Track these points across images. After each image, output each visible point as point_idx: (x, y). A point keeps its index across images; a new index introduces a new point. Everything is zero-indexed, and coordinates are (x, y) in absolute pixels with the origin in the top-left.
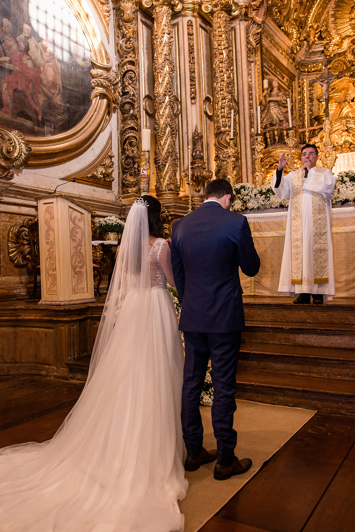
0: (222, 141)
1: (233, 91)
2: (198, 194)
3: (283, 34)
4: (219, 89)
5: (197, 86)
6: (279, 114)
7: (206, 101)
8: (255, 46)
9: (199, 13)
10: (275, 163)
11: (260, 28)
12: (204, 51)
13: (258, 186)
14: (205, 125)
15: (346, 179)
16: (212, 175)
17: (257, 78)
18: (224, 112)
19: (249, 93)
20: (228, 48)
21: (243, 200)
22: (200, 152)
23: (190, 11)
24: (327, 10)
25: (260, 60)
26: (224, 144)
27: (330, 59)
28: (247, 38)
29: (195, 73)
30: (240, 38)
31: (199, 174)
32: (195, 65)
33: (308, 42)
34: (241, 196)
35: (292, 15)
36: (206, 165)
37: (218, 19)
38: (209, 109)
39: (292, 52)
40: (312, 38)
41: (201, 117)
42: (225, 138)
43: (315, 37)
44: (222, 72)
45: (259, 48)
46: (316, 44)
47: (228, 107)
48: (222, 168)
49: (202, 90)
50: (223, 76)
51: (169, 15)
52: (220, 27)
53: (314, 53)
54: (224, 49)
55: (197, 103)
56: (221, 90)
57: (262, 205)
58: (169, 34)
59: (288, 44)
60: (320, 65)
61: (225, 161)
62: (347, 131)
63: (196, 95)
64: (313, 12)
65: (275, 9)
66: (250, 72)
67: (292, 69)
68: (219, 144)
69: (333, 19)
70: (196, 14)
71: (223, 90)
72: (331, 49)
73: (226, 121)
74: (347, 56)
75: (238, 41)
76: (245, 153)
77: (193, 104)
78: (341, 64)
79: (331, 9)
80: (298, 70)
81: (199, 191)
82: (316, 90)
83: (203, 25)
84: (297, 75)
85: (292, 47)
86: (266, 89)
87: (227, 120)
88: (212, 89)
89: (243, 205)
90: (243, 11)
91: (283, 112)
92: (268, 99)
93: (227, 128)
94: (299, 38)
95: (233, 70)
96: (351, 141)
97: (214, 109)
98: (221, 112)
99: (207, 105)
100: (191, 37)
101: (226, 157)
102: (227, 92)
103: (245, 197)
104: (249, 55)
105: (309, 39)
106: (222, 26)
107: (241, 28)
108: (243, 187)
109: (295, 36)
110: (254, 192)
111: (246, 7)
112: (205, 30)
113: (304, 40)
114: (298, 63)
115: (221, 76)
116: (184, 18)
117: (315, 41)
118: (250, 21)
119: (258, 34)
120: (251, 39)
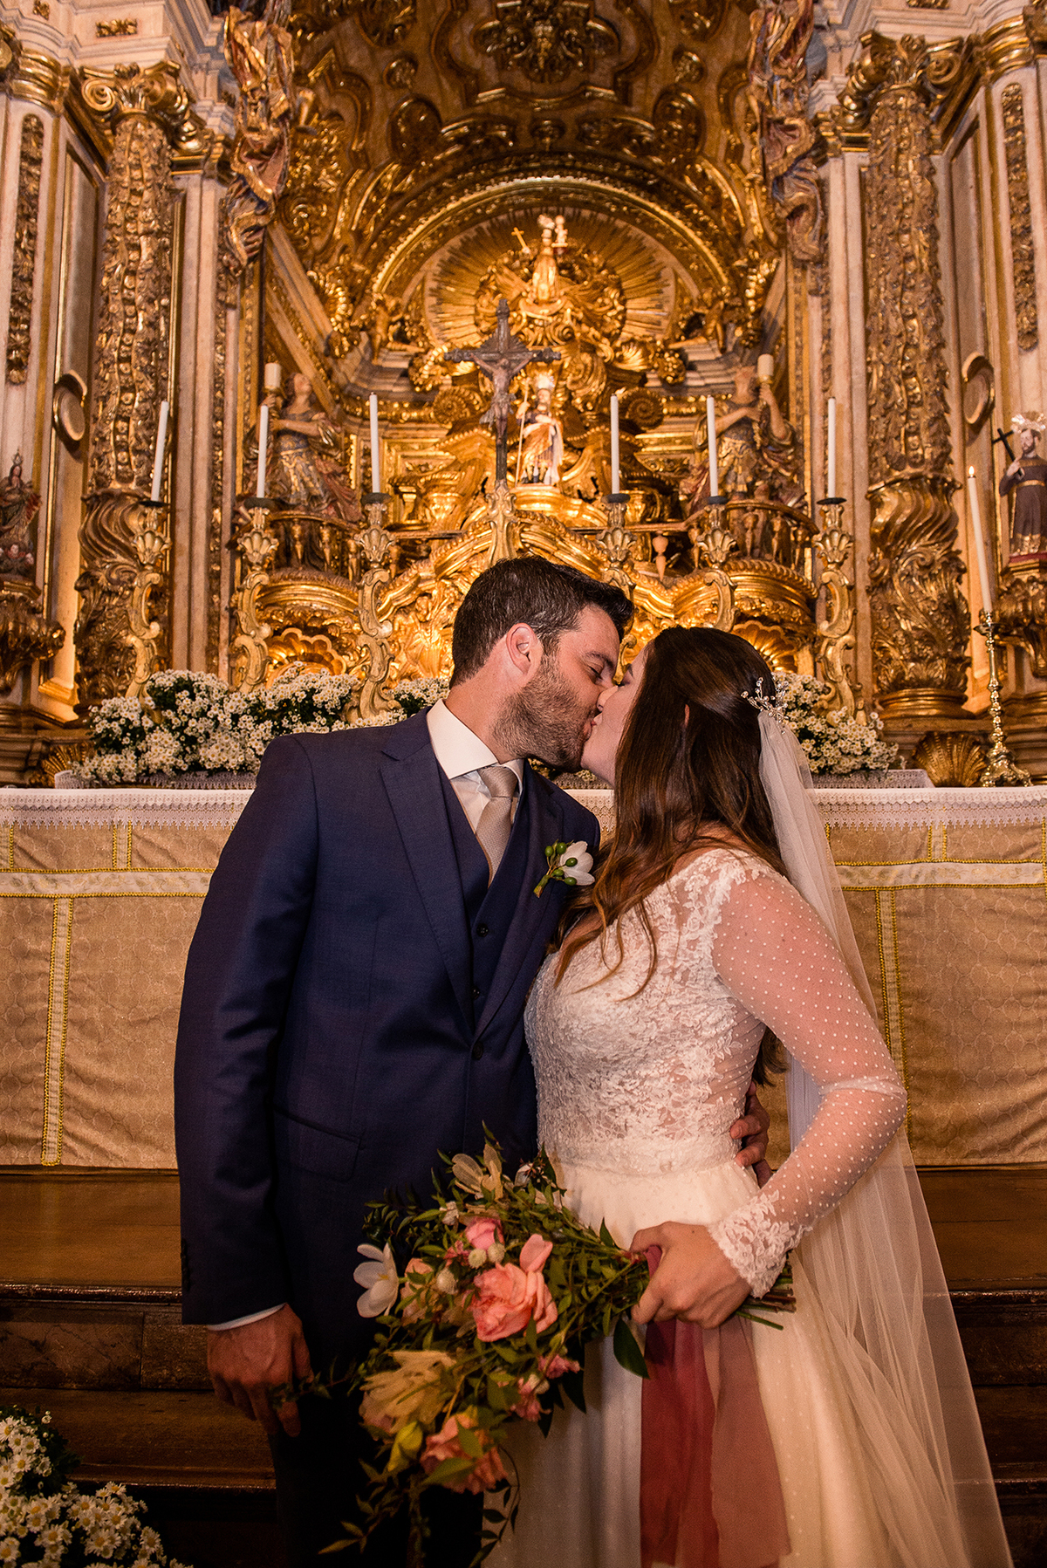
0: (109, 526)
1: (164, 374)
3: (311, 290)
4: (115, 354)
5: (36, 329)
6: (310, 475)
7: (62, 389)
8: (244, 263)
9: (68, 107)
10: (288, 627)
11: (264, 214)
13: (245, 689)
14: (52, 466)
16: (61, 638)
17: (242, 358)
19: (215, 398)
20: (159, 234)
21: (182, 734)
22: (23, 550)
23: (39, 87)
24: (420, 275)
25: (256, 308)
26: (116, 536)
27: (423, 395)
28: (221, 233)
29: (31, 285)
30: (200, 228)
31: (11, 627)
32: (36, 260)
33: (371, 337)
34: (177, 715)
36: (44, 600)
37: (132, 139)
38: (72, 417)
39: (329, 351)
40: (380, 330)
41: (40, 434)
42: (122, 517)
43: (387, 331)
44: (132, 302)
45: (257, 272)
46: (391, 350)
47: (144, 418)
48: (101, 618)
49: (51, 349)
50: (131, 317)
52: (139, 166)
53: (382, 371)
54: (147, 233)
55: (28, 385)
56: (120, 360)
59: (321, 328)
60: (396, 405)
61: (117, 594)
63: (27, 355)
65: (300, 210)
66: (223, 335)
68: (97, 533)
69: (434, 300)
70: (57, 104)
71: (128, 360)
72: (426, 371)
73: (129, 463)
75: (191, 234)
76: (186, 581)
77: (14, 384)
78: (459, 405)
79: (429, 276)
80: (338, 406)
83: (80, 152)
85: (329, 337)
86: (271, 392)
87: (133, 458)
88: (88, 353)
89: (182, 754)
90: (215, 151)
91: (321, 473)
92: (277, 424)
94: (350, 319)
95: (167, 308)
97: (88, 416)
98: (116, 431)
99: (65, 401)
100: (33, 170)
101: (118, 582)
102: (141, 370)
103: (192, 723)
104: (222, 285)
105: (372, 331)
106: (144, 164)
107: (204, 198)
108: (185, 685)
109: (341, 308)
110: (230, 707)
111: (227, 144)
112: (86, 171)
113: (362, 330)
114: (340, 389)
115: (126, 316)
116: (14, 104)
117: (388, 341)
118: (236, 186)
119: (257, 229)
120: (234, 237)
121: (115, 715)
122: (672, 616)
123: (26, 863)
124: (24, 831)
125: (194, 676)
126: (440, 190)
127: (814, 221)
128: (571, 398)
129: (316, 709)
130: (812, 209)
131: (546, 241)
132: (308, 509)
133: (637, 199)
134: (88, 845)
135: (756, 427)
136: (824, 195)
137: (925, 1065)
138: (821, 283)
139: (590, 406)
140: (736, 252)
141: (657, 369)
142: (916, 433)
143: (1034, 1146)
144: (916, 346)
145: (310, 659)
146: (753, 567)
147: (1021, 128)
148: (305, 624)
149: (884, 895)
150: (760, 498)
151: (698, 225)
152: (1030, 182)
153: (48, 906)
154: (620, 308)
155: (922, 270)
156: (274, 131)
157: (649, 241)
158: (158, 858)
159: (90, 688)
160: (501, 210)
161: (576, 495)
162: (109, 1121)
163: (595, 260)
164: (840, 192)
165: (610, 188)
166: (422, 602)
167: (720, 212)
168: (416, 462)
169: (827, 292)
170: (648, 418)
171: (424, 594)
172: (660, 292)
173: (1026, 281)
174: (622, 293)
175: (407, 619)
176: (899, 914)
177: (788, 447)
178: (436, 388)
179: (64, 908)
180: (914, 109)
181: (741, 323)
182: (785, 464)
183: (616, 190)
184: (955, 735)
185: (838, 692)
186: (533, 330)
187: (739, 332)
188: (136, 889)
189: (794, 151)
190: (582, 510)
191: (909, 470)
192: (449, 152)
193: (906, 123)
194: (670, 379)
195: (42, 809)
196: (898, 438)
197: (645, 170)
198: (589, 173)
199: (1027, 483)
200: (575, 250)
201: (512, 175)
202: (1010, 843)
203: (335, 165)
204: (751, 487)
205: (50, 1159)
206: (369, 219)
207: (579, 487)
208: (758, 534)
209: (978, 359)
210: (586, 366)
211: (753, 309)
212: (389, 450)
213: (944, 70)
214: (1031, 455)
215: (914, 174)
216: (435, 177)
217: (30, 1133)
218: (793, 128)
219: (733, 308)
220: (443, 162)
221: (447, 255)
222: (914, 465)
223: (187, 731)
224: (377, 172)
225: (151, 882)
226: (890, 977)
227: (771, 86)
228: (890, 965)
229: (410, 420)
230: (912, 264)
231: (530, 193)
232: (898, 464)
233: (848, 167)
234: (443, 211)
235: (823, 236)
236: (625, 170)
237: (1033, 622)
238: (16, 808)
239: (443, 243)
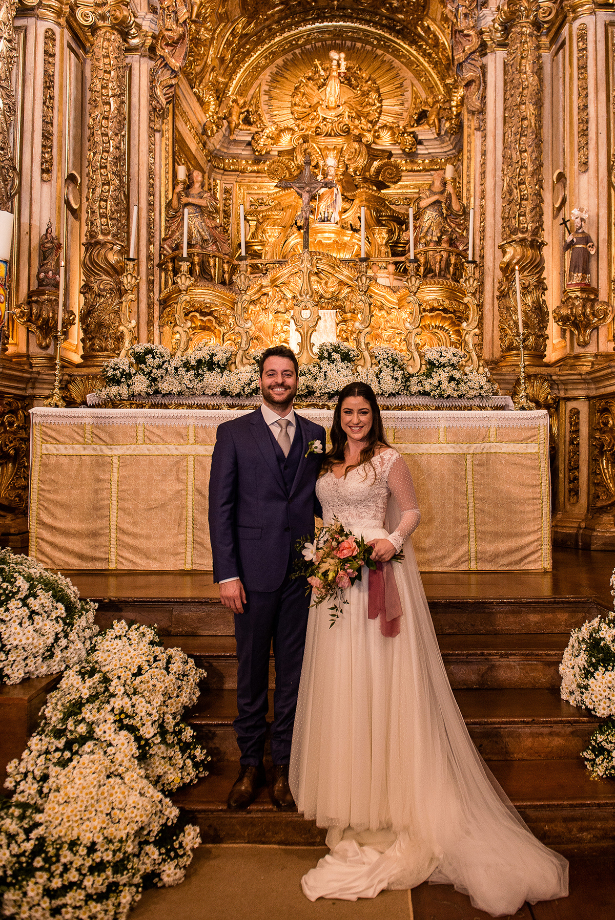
0: (98, 259)
2: (44, 352)
3: (195, 99)
4: (98, 164)
5: (55, 151)
6: (202, 228)
7: (69, 181)
8: (164, 106)
9: (67, 21)
10: (192, 311)
11: (175, 77)
12: (72, 91)
14: (65, 224)
15: (335, 356)
16: (74, 319)
18: (106, 208)
19: (149, 183)
20: (119, 96)
21: (150, 376)
22: (54, 273)
23: (53, 12)
24: (258, 82)
25: (171, 131)
27: (260, 157)
28: (151, 88)
29: (52, 126)
31: (51, 315)
32: (54, 111)
33: (229, 123)
34: (146, 367)
35: (208, 74)
37: (104, 41)
38: (74, 197)
39: (204, 132)
40: (234, 118)
41: (59, 208)
42: (105, 255)
43: (239, 118)
44: (107, 135)
45: (171, 111)
46: (241, 130)
47: (114, 200)
48: (95, 309)
49: (63, 160)
50: (107, 143)
51: (13, 8)
52: (108, 57)
53: (236, 142)
54: (113, 96)
55: (52, 182)
56: (101, 167)
57: (189, 388)
58: (10, 41)
59: (200, 119)
60: (244, 162)
62: (317, 274)
63: (52, 165)
64: (237, 79)
66: (153, 147)
67: (201, 158)
68: (91, 263)
69: (267, 98)
70: (62, 21)
71: (106, 167)
72: (262, 142)
73: (107, 225)
74: (296, 157)
75: (135, 90)
77: (45, 181)
78: (282, 168)
79: (264, 83)
80: (210, 164)
81: (47, 347)
82: (234, 200)
83: (74, 45)
84: (207, 171)
85: (205, 125)
86: (181, 181)
87: (110, 222)
88: (80, 162)
89: (150, 386)
90: (147, 41)
91: (208, 226)
92: (185, 200)
93: (109, 237)
94: (217, 113)
96: (321, 291)
98: (100, 207)
99: (70, 188)
100: (50, 60)
101: (105, 290)
102: (113, 173)
103: (154, 371)
104: (153, 119)
105: (230, 119)
106: (111, 56)
107: (142, 68)
108: (149, 351)
109: (212, 108)
110: (174, 363)
111: (154, 37)
112: (77, 55)
113: (224, 119)
114: (210, 153)
115: (104, 143)
116: (39, 22)
117: (239, 124)
118: (159, 62)
119: (171, 86)
120: (159, 92)
121: (117, 367)
122: (397, 307)
123: (98, 441)
124: (97, 427)
125: (153, 347)
126: (270, 30)
127: (479, 89)
128: (347, 168)
129: (215, 364)
130: (477, 82)
131: (334, 67)
132: (202, 247)
133: (389, 37)
134: (125, 434)
135: (443, 205)
136: (484, 74)
137: (483, 528)
138: (482, 124)
139: (358, 173)
140: (448, 72)
141: (400, 144)
142: (524, 215)
143: (530, 562)
144: (526, 168)
145: (204, 328)
146: (439, 283)
147: (585, 49)
148: (201, 310)
149: (468, 457)
150: (444, 245)
151: (425, 54)
152: (588, 80)
153: (108, 459)
154: (378, 105)
155: (531, 126)
156: (181, 30)
157: (397, 63)
158: (156, 439)
159: (90, 346)
160: (307, 42)
161: (349, 227)
162: (136, 550)
163: (364, 75)
164: (493, 73)
165: (373, 30)
166: (264, 299)
167: (439, 49)
168: (256, 197)
169: (485, 129)
170: (392, 178)
171: (265, 294)
172: (402, 95)
173: (584, 135)
174: (380, 96)
175: (255, 307)
176: (475, 464)
177: (462, 216)
178: (268, 153)
179: (115, 460)
180: (531, 35)
181: (449, 119)
182: (458, 225)
183: (377, 31)
184: (536, 375)
185: (470, 357)
186: (325, 125)
187: (448, 125)
188: (147, 452)
189: (469, 49)
190: (352, 237)
191: (520, 235)
192: (276, 9)
193: (526, 42)
194: (407, 150)
195: (105, 417)
196: (515, 218)
197: (394, 21)
198: (360, 20)
199: (577, 246)
200: (352, 68)
201: (314, 20)
202: (525, 434)
203: (209, 24)
204: (440, 238)
205: (112, 566)
206: (228, 50)
207: (351, 222)
208: (443, 264)
209: (560, 173)
210: (356, 150)
211: (455, 113)
212: (240, 189)
213: (548, 13)
214: (580, 231)
215: (529, 72)
216: (267, 23)
217: (104, 556)
218: (469, 35)
219: (445, 109)
220: (272, 15)
221: (275, 70)
222: (523, 233)
223: (152, 375)
224: (233, 22)
225: (153, 450)
226: (470, 491)
227: (457, 10)
228: (470, 487)
229: (252, 172)
230: (526, 122)
231: (325, 32)
232: (514, 231)
233: (497, 59)
234: (272, 42)
235: (484, 98)
236: (382, 20)
237: (576, 318)
238: (93, 417)
239: (272, 62)
